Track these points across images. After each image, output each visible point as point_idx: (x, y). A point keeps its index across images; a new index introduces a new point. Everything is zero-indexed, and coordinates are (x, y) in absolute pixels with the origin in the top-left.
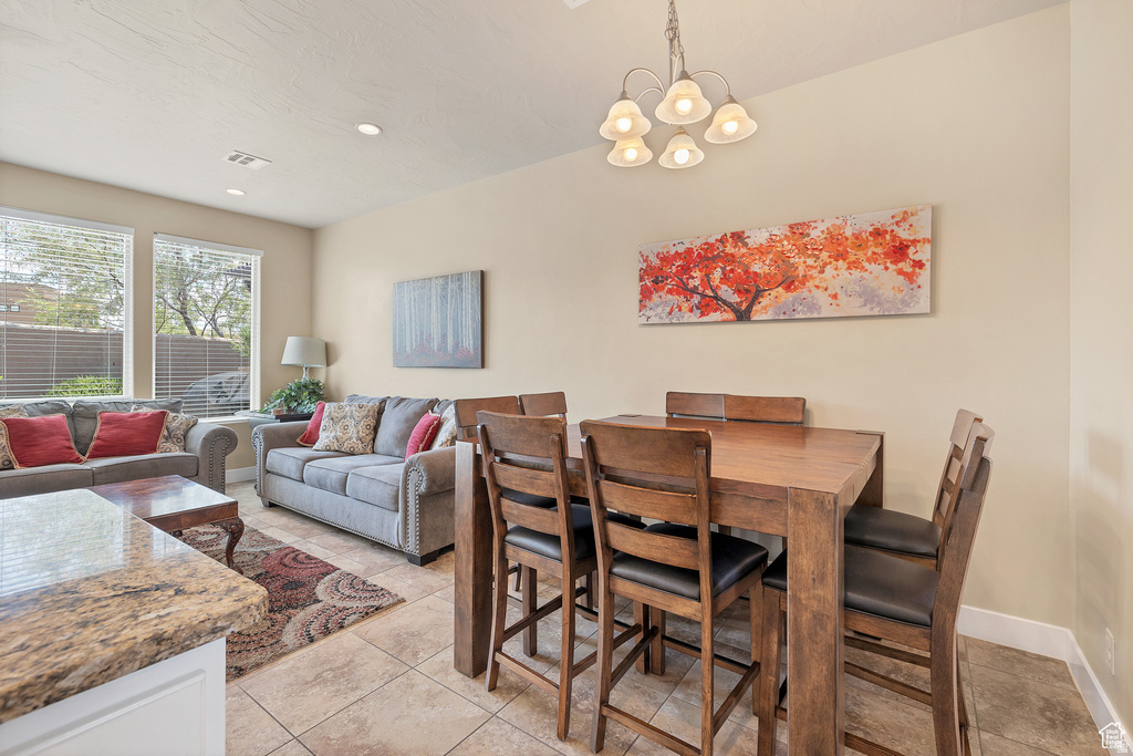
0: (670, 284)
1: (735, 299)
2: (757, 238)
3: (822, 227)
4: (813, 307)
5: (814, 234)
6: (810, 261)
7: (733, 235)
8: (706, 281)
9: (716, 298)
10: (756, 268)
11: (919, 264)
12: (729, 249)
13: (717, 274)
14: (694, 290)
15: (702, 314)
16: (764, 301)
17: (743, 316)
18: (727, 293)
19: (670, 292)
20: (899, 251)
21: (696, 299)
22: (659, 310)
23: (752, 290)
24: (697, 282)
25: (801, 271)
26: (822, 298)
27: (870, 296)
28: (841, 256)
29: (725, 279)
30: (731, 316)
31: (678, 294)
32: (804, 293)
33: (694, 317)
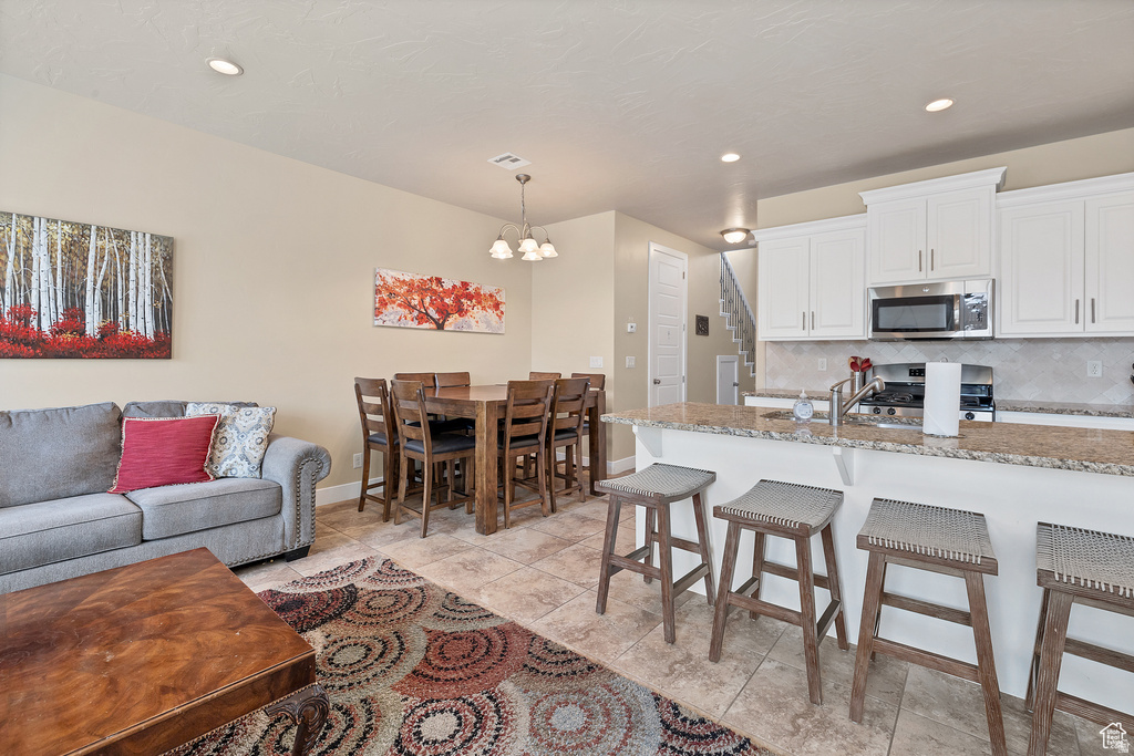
0: (399, 300)
1: (436, 316)
2: (448, 285)
3: (474, 287)
4: (470, 326)
5: (471, 289)
6: (469, 303)
7: (436, 279)
8: (422, 301)
9: (427, 314)
10: (447, 301)
11: (502, 313)
12: (434, 287)
13: (427, 300)
14: (414, 308)
15: (419, 323)
16: (450, 320)
17: (440, 327)
18: (432, 312)
19: (400, 305)
20: (497, 306)
21: (416, 313)
22: (392, 317)
23: (445, 313)
24: (416, 303)
25: (465, 307)
26: (473, 322)
27: (488, 324)
28: (479, 303)
29: (431, 303)
30: (434, 326)
31: (405, 308)
32: (466, 318)
33: (414, 324)
